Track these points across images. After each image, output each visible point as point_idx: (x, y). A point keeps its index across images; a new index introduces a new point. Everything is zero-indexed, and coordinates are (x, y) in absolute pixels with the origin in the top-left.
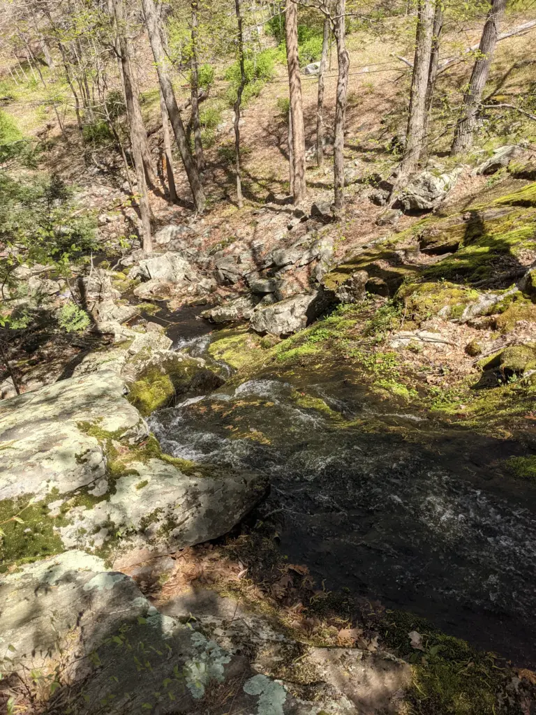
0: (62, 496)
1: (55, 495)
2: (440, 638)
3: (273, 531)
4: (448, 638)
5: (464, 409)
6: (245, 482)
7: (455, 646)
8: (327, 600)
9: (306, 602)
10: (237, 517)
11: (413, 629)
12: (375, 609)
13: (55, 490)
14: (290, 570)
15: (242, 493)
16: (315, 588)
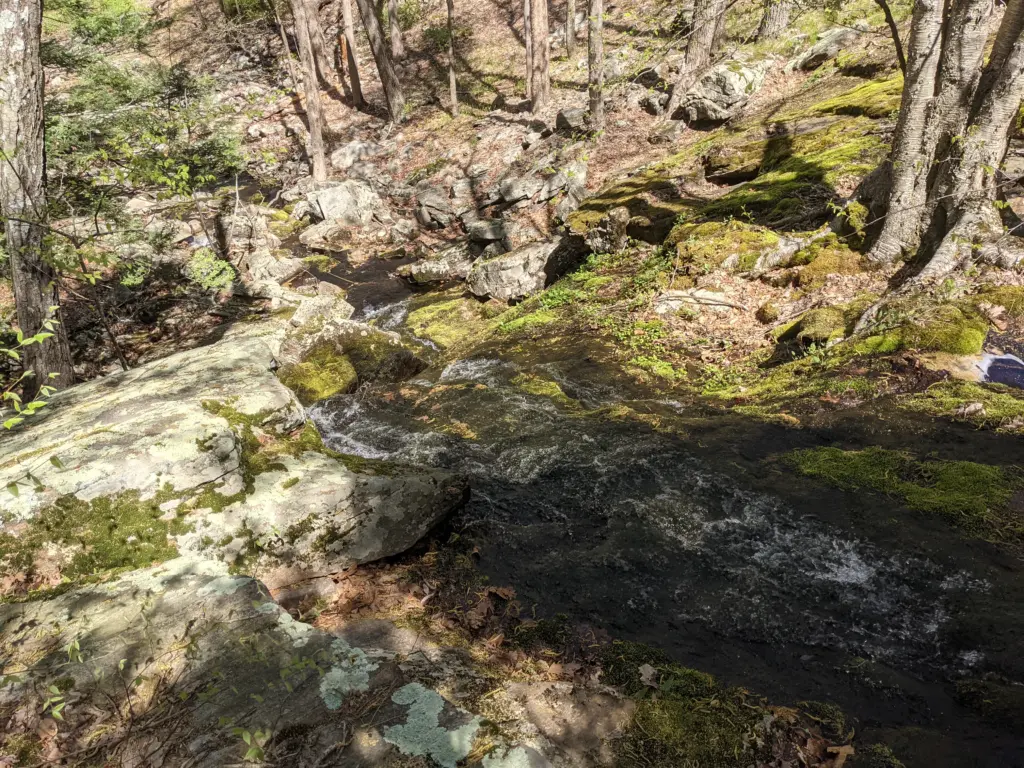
0: (179, 495)
1: (168, 493)
2: (678, 672)
3: (471, 546)
4: (688, 671)
5: (744, 391)
6: (435, 482)
7: (696, 681)
8: (537, 630)
9: (509, 631)
10: (423, 528)
11: (645, 662)
12: (598, 639)
13: (168, 486)
14: (490, 593)
15: (430, 495)
16: (522, 615)
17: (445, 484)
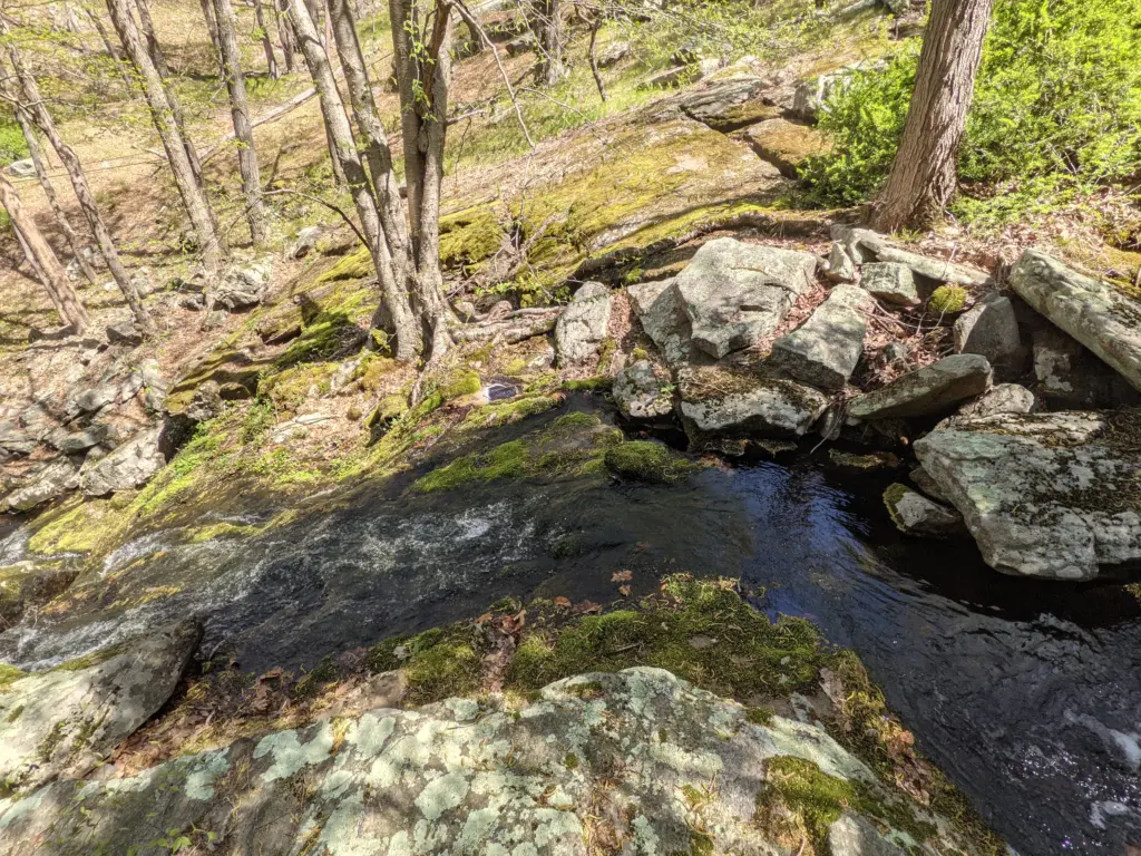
2: (417, 639)
3: (227, 662)
6: (168, 635)
8: (313, 679)
10: (176, 674)
14: (263, 681)
15: (170, 646)
16: (296, 677)
17: (177, 632)
